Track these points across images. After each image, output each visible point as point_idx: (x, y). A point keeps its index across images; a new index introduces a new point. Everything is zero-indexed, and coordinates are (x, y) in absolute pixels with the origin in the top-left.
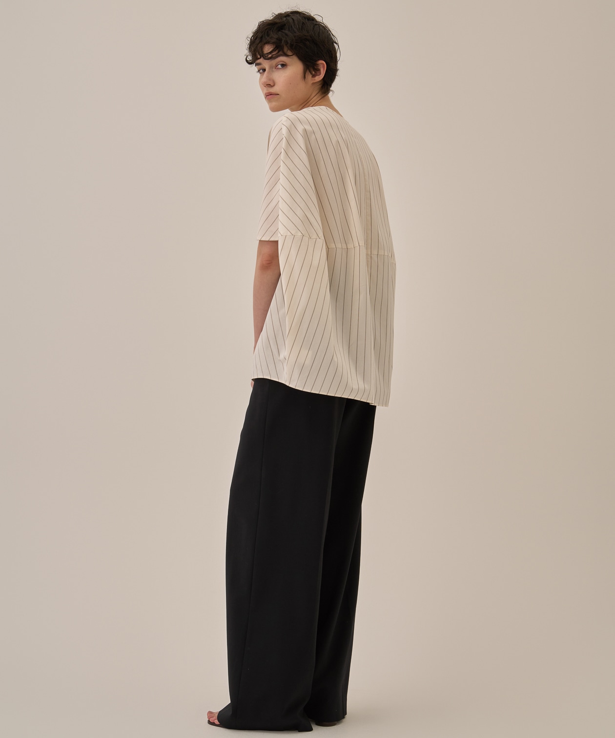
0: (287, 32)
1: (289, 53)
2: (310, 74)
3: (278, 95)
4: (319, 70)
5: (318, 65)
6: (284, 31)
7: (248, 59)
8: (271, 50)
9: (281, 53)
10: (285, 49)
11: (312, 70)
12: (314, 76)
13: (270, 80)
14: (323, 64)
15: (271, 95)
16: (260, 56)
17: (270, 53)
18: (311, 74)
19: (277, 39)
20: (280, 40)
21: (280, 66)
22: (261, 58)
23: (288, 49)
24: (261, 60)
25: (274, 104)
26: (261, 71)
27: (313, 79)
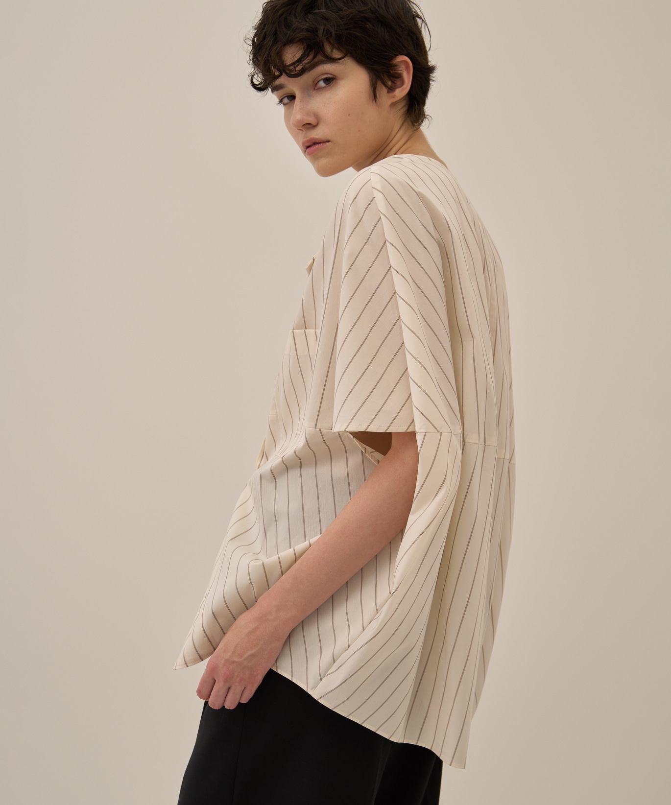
0: (323, 11)
1: (336, 54)
2: (383, 87)
3: (329, 141)
4: (399, 76)
5: (396, 66)
6: (316, 11)
7: (256, 82)
8: (298, 55)
9: (320, 57)
10: (328, 48)
11: (386, 78)
12: (391, 90)
13: (308, 114)
14: (405, 62)
15: (315, 144)
16: (279, 70)
17: (299, 61)
18: (386, 86)
19: (308, 30)
20: (313, 31)
21: (322, 84)
22: (281, 75)
23: (333, 47)
24: (283, 80)
25: (323, 161)
26: (286, 100)
27: (391, 95)
